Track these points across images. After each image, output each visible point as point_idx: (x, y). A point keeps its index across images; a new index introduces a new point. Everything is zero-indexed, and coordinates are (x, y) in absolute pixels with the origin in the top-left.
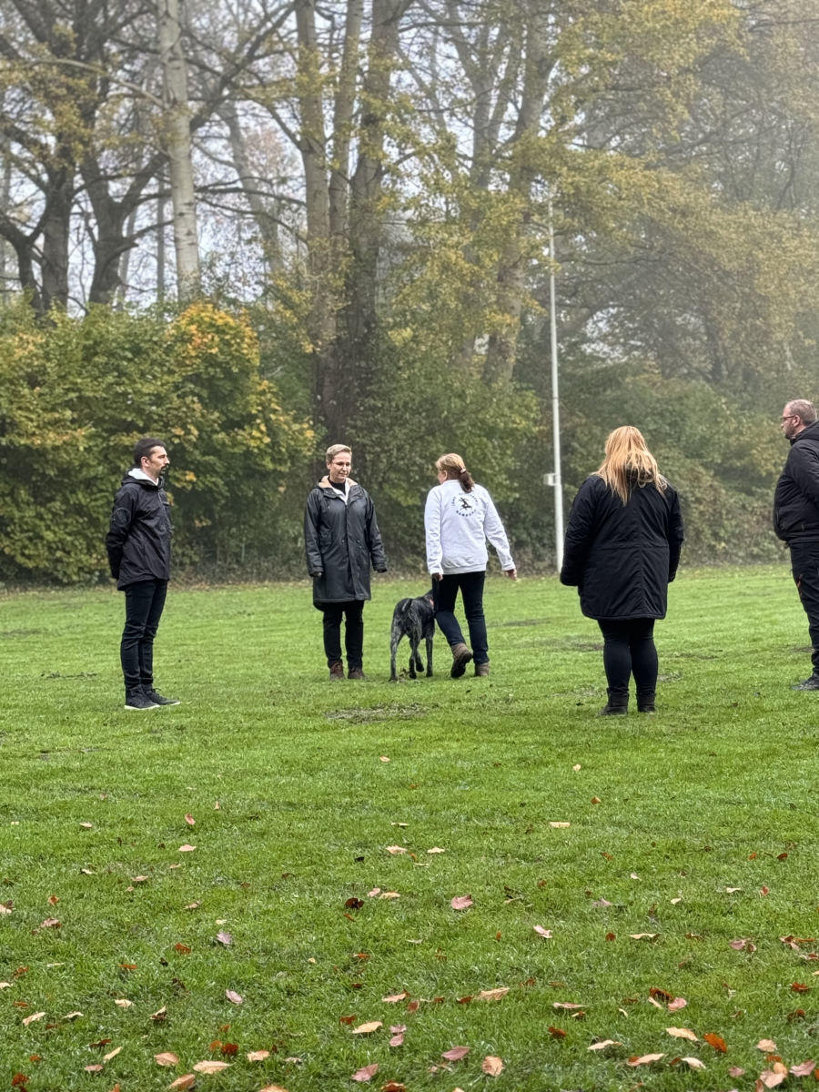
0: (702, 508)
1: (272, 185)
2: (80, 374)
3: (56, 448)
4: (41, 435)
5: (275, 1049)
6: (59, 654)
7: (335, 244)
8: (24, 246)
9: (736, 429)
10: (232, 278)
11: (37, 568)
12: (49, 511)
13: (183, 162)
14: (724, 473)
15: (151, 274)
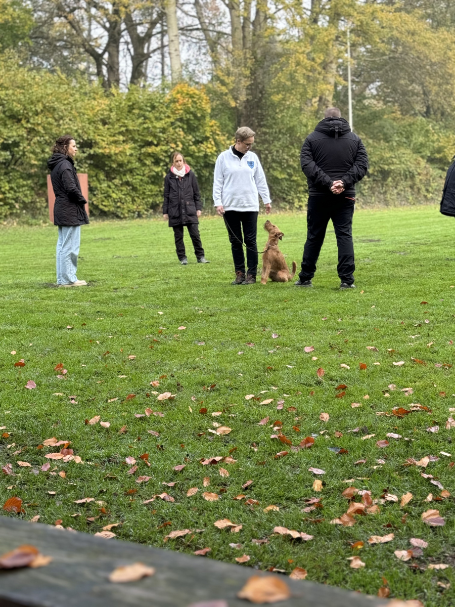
0: (421, 177)
1: (215, 26)
2: (126, 119)
3: (116, 154)
4: (109, 148)
5: (224, 410)
6: (120, 248)
7: (245, 54)
8: (98, 58)
9: (438, 139)
10: (196, 72)
11: (109, 211)
12: (114, 184)
13: (173, 15)
14: (431, 160)
15: (159, 71)
